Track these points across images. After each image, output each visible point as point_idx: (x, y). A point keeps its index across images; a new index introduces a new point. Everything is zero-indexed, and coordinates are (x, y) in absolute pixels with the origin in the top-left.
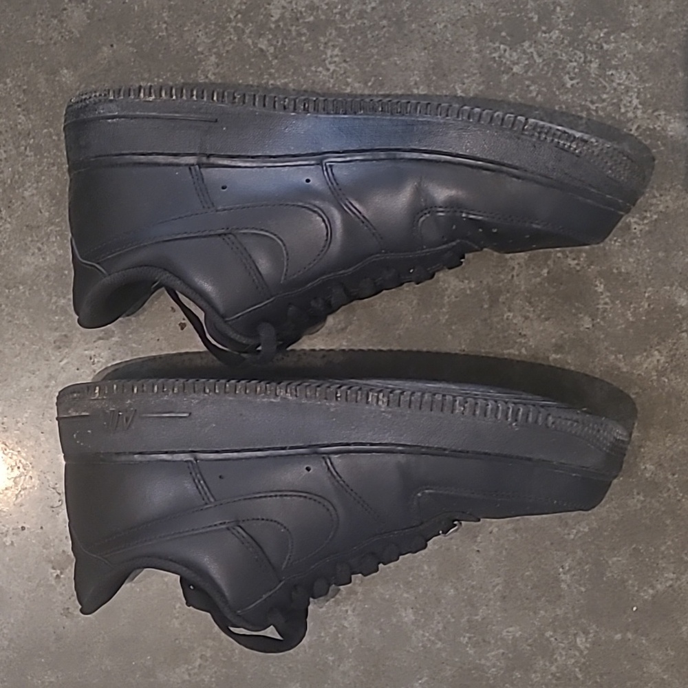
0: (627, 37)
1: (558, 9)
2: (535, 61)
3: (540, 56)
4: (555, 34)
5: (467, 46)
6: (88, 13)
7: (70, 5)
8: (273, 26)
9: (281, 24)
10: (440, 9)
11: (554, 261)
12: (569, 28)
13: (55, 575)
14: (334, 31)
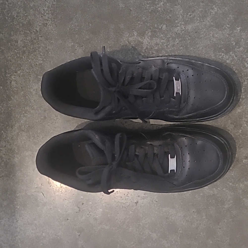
1: (242, 40)
2: (235, 59)
3: (236, 56)
4: (241, 49)
5: (210, 54)
6: (83, 50)
7: (78, 48)
8: (144, 51)
9: (146, 50)
10: (200, 42)
11: (243, 127)
12: (246, 46)
13: (78, 235)
14: (164, 52)
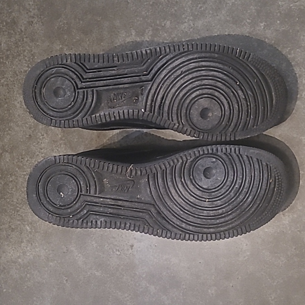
0: (300, 51)
